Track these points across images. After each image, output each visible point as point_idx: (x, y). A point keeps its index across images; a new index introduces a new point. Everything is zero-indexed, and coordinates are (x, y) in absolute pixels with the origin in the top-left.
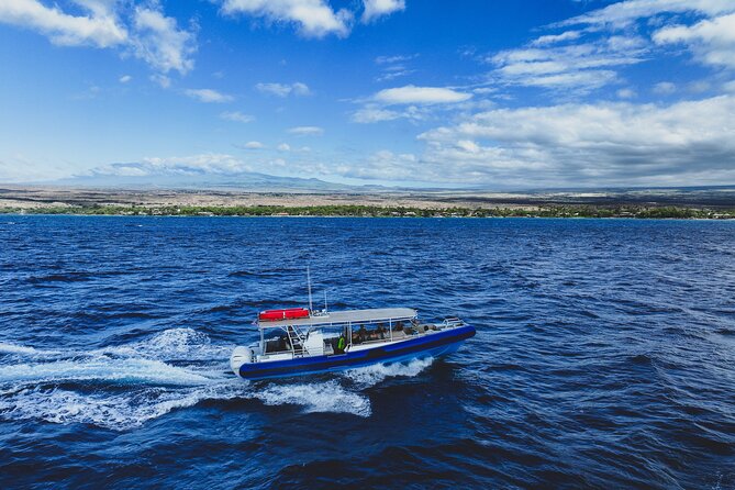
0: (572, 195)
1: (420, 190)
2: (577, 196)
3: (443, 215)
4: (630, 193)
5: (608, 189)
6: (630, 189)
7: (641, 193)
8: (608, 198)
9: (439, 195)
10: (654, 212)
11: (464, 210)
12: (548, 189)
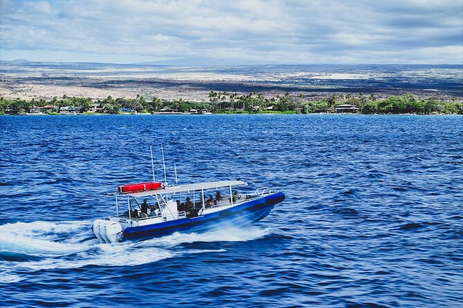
0: (318, 76)
1: (63, 66)
2: (325, 77)
3: (44, 110)
4: (405, 74)
5: (374, 68)
6: (406, 67)
7: (421, 73)
8: (371, 81)
9: (94, 75)
10: (383, 104)
11: (83, 101)
12: (279, 67)
